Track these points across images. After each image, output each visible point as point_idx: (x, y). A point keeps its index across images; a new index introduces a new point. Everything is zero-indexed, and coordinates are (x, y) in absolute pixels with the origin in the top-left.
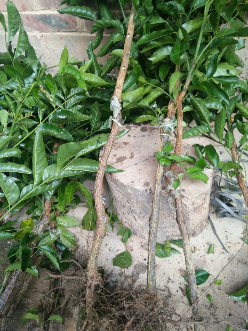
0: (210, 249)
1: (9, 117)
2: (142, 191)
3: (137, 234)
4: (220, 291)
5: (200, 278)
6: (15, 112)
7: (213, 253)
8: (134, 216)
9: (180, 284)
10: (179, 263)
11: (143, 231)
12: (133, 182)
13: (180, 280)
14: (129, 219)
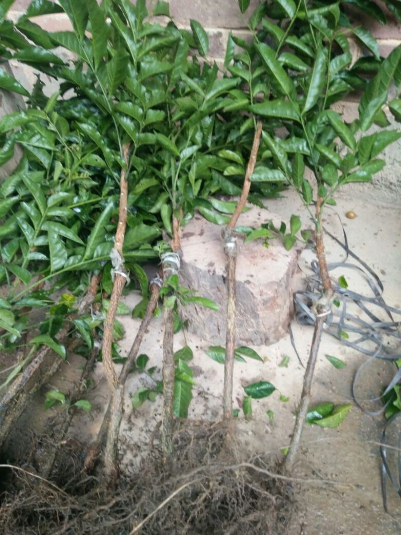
0: (284, 362)
1: (63, 173)
2: (205, 271)
3: (198, 333)
4: (284, 409)
5: (262, 392)
6: (71, 168)
7: (286, 366)
8: (196, 309)
9: (238, 395)
10: (242, 372)
11: (205, 328)
12: (196, 260)
13: (239, 390)
14: (190, 312)
